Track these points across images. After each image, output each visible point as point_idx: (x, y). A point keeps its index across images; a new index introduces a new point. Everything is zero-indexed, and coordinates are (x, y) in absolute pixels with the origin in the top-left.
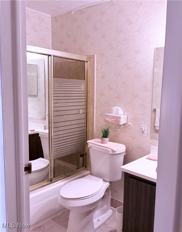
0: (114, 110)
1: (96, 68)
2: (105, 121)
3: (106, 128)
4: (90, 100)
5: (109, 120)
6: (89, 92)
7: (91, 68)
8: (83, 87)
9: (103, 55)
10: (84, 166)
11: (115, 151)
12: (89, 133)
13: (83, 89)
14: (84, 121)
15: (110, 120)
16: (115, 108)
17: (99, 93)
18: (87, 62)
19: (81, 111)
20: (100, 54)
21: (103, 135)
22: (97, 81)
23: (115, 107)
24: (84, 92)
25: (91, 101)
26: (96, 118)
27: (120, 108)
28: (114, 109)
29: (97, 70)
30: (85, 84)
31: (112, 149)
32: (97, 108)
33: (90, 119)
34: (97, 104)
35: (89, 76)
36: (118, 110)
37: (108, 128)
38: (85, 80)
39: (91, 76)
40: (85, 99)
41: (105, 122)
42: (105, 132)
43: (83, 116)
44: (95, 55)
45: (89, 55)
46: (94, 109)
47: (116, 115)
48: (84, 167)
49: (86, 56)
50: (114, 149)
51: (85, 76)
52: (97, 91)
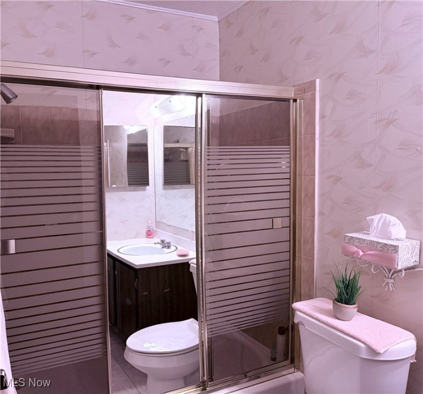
0: (375, 225)
1: (320, 113)
2: (346, 253)
3: (350, 275)
4: (302, 195)
5: (358, 252)
6: (301, 175)
7: (306, 114)
8: (284, 164)
9: (340, 76)
10: (287, 358)
11: (379, 354)
12: (303, 278)
13: (284, 168)
14: (285, 247)
15: (361, 253)
16: (376, 220)
17: (329, 177)
18: (295, 101)
19: (278, 223)
20: (331, 76)
21: (340, 294)
22: (321, 145)
23: (378, 216)
24: (287, 176)
25: (306, 196)
26: (320, 241)
27: (393, 219)
28: (372, 220)
29: (322, 117)
30: (288, 156)
31: (368, 343)
32: (321, 214)
33: (304, 242)
34: (322, 205)
35: (300, 134)
36: (386, 225)
37: (355, 277)
38: (289, 144)
39: (304, 134)
40: (290, 191)
41: (346, 258)
42: (347, 287)
43: (285, 235)
44: (318, 81)
45: (300, 82)
46: (314, 217)
47: (380, 241)
48: (289, 361)
49: (294, 86)
50: (375, 346)
51: (289, 136)
52: (322, 172)
